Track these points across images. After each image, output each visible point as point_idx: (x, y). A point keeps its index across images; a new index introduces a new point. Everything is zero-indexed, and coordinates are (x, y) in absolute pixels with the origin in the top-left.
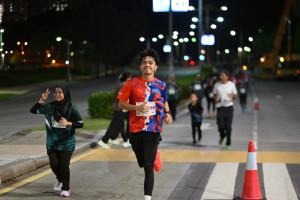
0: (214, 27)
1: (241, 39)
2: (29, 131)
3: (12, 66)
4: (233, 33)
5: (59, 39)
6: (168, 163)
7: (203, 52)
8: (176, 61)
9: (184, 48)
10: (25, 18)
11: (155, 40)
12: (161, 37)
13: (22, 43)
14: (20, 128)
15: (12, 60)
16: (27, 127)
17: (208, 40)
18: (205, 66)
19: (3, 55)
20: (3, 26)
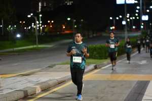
0: (148, 11)
2: (55, 65)
3: (46, 33)
5: (69, 19)
6: (125, 81)
7: (143, 24)
8: (129, 29)
9: (133, 22)
10: (52, 9)
11: (117, 18)
12: (121, 17)
13: (51, 21)
14: (50, 64)
15: (46, 30)
16: (53, 63)
17: (145, 18)
18: (144, 31)
19: (41, 28)
20: (41, 13)
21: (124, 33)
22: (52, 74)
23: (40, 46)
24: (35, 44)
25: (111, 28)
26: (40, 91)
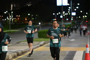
0: (75, 10)
2: (20, 42)
3: (15, 23)
4: (81, 12)
5: (29, 14)
7: (72, 17)
8: (64, 20)
9: (66, 16)
10: (19, 8)
11: (58, 14)
14: (18, 41)
15: (15, 21)
16: (20, 41)
17: (74, 14)
18: (73, 22)
19: (13, 20)
20: (12, 11)
21: (61, 23)
23: (12, 31)
24: (9, 29)
26: (11, 58)
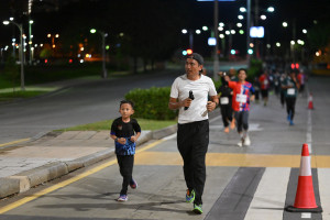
0: (263, 17)
1: (294, 31)
2: (61, 131)
3: (42, 60)
4: (285, 24)
5: (93, 31)
6: (213, 168)
7: (252, 45)
8: (222, 56)
9: (230, 41)
10: (57, 9)
11: (198, 32)
12: (205, 28)
14: (50, 128)
15: (43, 54)
16: (58, 127)
17: (257, 32)
18: (254, 61)
19: (32, 49)
20: (32, 16)
21: (212, 65)
22: (54, 150)
23: (28, 89)
24: (18, 84)
25: (185, 53)
26: (28, 187)
